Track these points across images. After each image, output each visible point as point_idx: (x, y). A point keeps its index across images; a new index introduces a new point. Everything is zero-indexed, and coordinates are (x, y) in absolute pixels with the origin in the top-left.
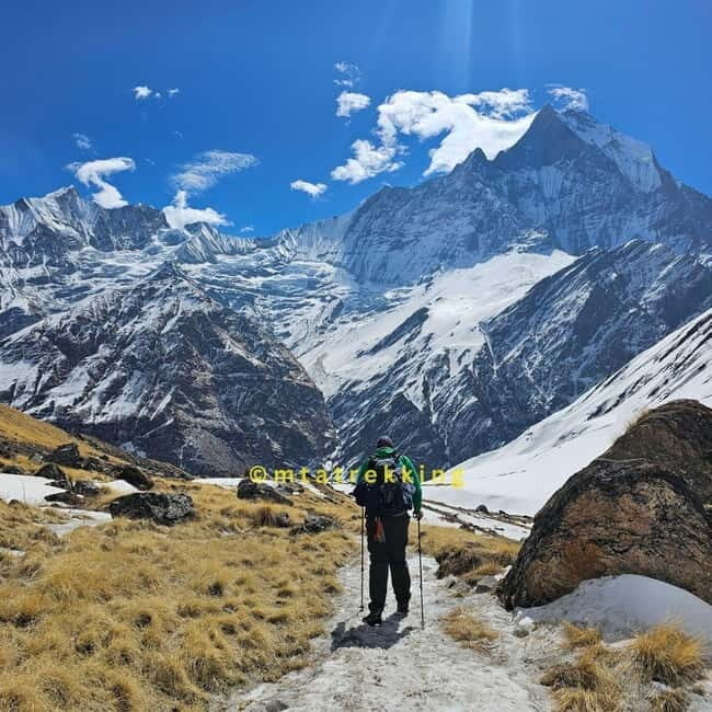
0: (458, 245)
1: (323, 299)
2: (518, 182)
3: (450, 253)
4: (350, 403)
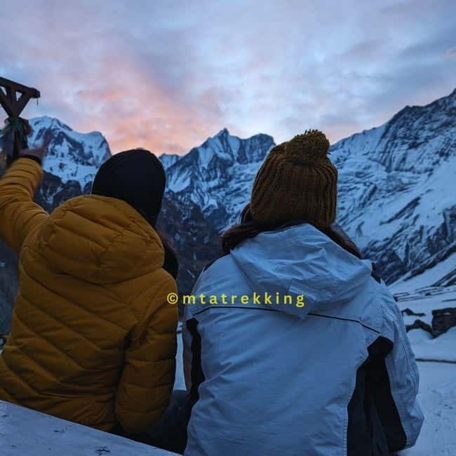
0: (452, 146)
1: (365, 184)
3: (446, 152)
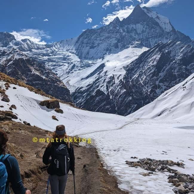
0: (112, 46)
1: (68, 63)
2: (129, 28)
3: (109, 49)
4: (80, 95)
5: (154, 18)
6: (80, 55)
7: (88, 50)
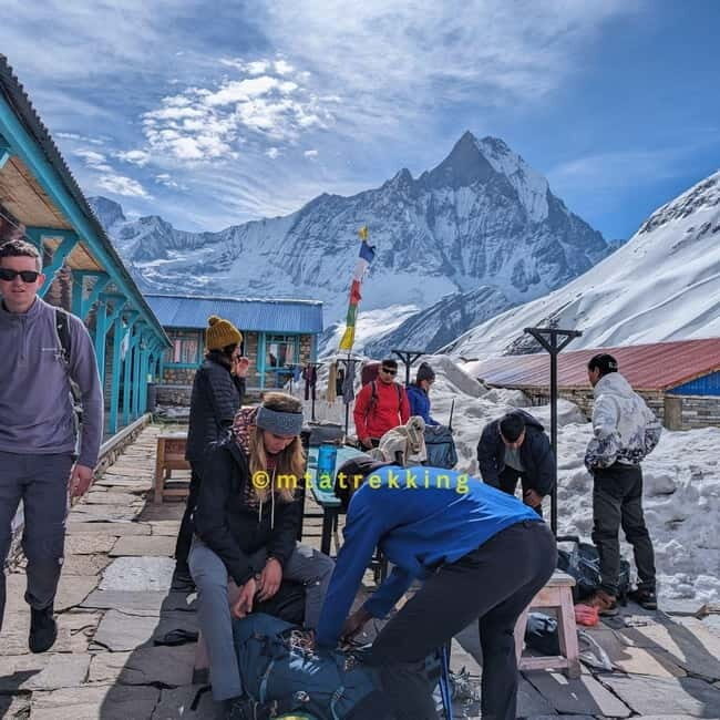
2: (437, 201)
5: (507, 175)
6: (295, 271)
7: (318, 258)
